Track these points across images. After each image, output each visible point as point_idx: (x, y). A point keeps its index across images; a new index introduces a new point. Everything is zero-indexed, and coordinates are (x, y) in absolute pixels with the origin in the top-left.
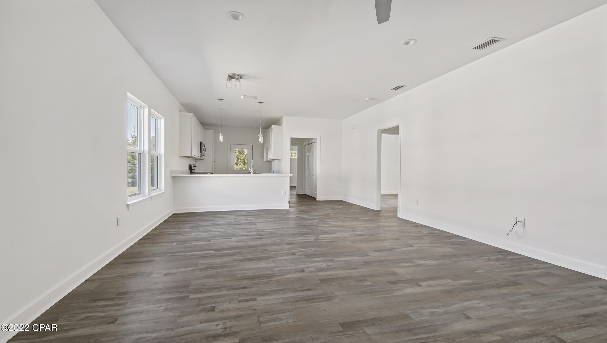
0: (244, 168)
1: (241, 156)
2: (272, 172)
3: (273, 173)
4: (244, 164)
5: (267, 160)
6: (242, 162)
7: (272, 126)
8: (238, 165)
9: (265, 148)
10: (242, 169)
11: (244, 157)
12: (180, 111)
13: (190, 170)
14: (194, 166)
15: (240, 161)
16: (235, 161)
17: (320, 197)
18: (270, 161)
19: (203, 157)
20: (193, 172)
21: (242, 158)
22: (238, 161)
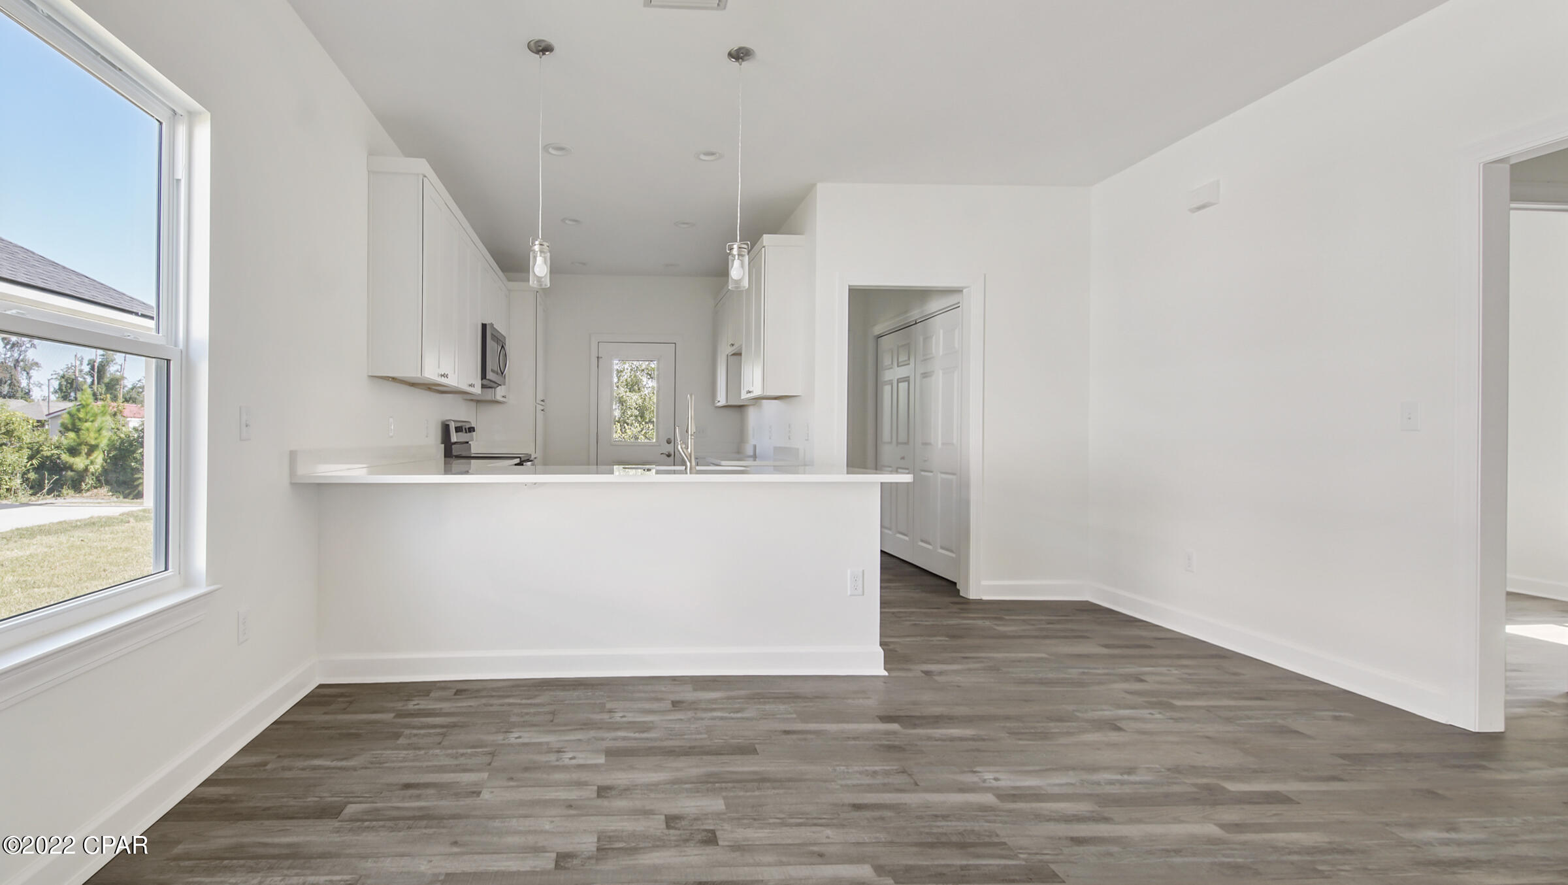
0: (642, 439)
1: (633, 399)
2: (751, 453)
3: (754, 457)
4: (640, 423)
5: (729, 404)
6: (636, 416)
7: (764, 235)
8: (625, 425)
9: (725, 350)
10: (637, 438)
11: (640, 401)
12: (372, 153)
13: (443, 445)
14: (458, 429)
15: (629, 413)
16: (617, 413)
17: (984, 583)
18: (741, 408)
19: (500, 392)
20: (454, 453)
21: (636, 404)
22: (624, 413)
